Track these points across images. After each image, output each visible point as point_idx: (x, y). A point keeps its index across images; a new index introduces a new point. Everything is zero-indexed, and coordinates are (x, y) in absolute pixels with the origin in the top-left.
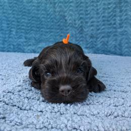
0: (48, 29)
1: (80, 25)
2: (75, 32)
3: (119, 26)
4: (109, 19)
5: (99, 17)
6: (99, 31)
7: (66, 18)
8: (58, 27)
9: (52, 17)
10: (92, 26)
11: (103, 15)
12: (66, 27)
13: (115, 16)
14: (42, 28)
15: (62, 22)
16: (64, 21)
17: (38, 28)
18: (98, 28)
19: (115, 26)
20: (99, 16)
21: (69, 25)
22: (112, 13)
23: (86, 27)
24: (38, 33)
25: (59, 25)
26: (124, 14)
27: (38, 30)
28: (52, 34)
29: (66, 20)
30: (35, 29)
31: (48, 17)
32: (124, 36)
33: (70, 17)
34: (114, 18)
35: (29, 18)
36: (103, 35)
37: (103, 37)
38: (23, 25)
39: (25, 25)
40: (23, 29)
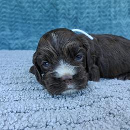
0: (36, 21)
1: (75, 16)
2: (69, 24)
3: (113, 18)
4: (105, 10)
5: (95, 8)
6: (95, 23)
7: (58, 7)
8: (48, 19)
9: (40, 5)
10: (88, 17)
11: (99, 5)
12: (57, 18)
13: (110, 7)
14: (29, 20)
15: (52, 12)
16: (56, 11)
17: (24, 19)
18: (94, 20)
19: (110, 18)
20: (95, 6)
21: (61, 16)
22: (107, 4)
23: (82, 19)
24: (25, 25)
25: (49, 16)
26: (118, 6)
27: (24, 22)
28: (42, 27)
29: (58, 10)
30: (21, 21)
31: (35, 6)
32: (118, 29)
33: (63, 7)
34: (109, 9)
35: (13, 8)
36: (99, 27)
37: (99, 30)
38: (5, 17)
39: (8, 16)
40: (5, 21)
